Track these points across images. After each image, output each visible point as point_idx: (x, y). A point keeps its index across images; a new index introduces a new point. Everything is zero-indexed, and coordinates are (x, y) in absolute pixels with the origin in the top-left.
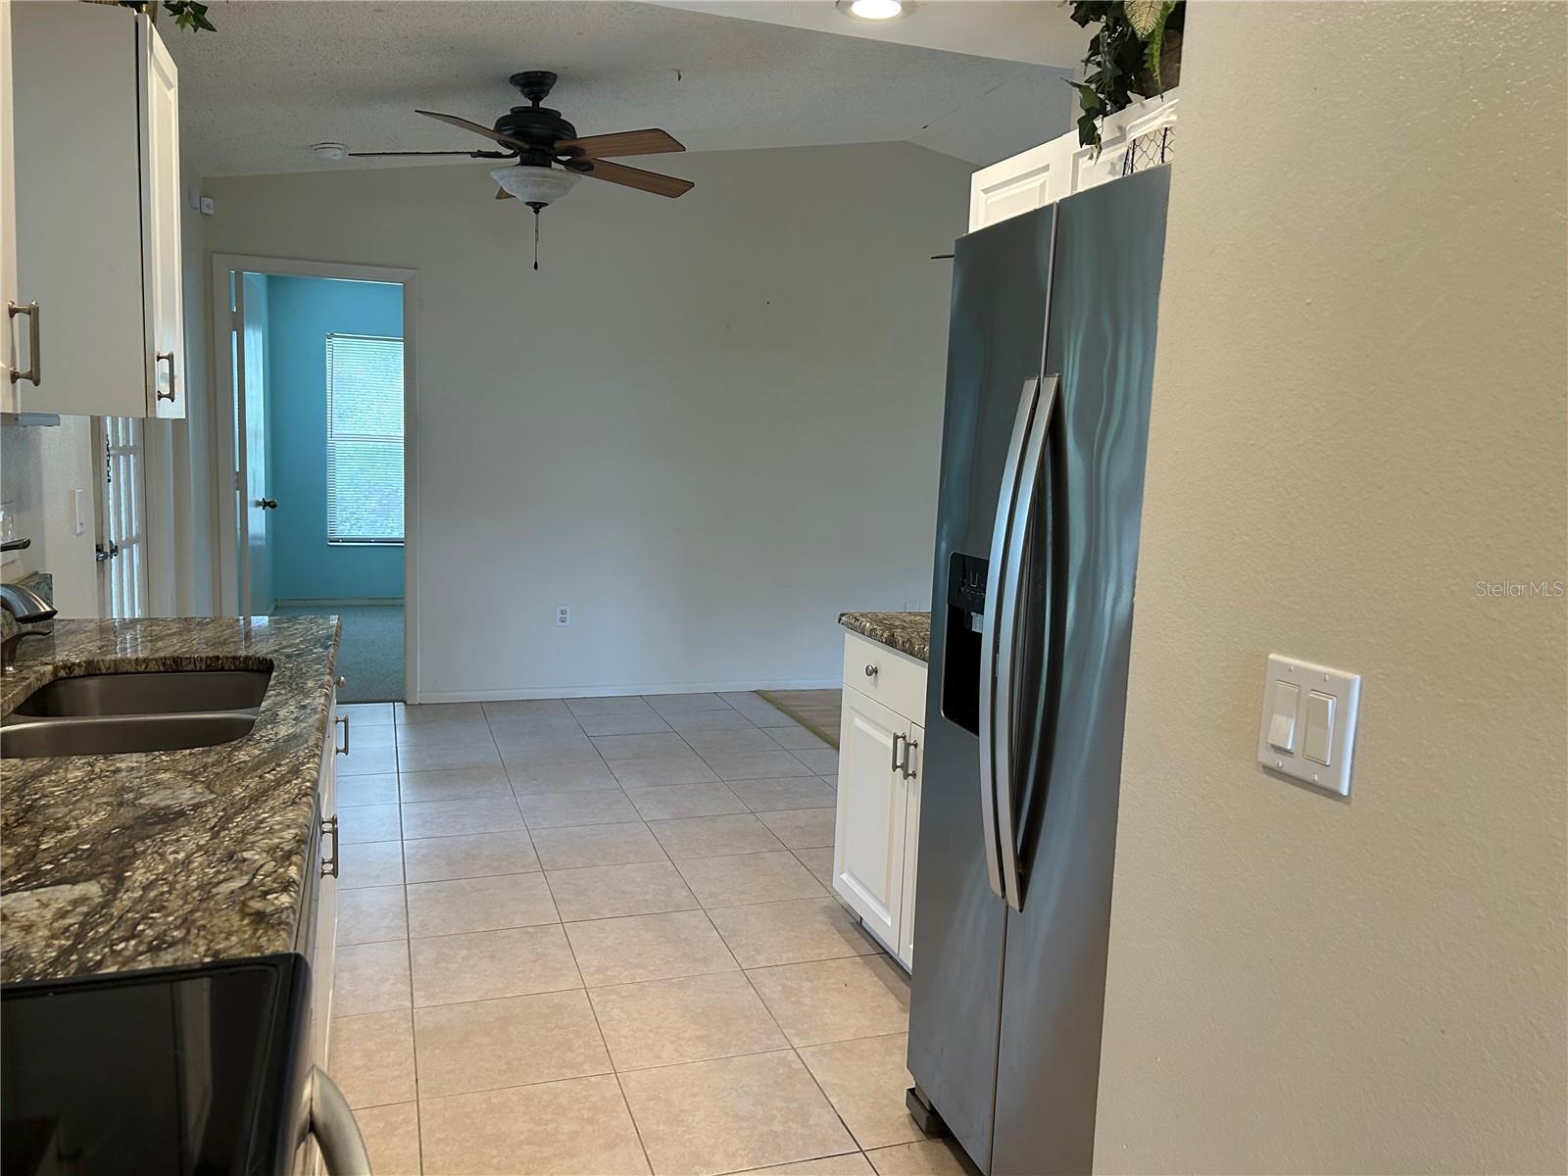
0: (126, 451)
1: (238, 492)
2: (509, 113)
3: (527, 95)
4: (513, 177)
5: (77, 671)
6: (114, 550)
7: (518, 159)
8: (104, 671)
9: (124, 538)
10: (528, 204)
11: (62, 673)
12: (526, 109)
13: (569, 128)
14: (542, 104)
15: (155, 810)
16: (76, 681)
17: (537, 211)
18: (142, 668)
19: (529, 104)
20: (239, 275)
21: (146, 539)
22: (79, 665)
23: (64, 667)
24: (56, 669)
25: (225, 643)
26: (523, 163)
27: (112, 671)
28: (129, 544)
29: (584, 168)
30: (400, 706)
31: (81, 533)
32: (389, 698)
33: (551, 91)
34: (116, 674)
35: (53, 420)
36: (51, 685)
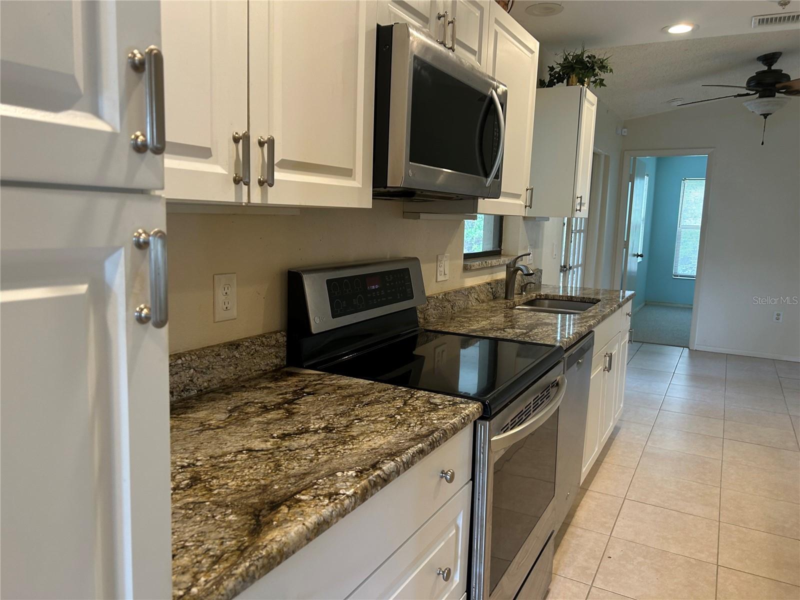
0: (580, 231)
1: (625, 249)
2: (755, 75)
3: (765, 64)
4: (755, 105)
5: (542, 297)
6: (570, 268)
7: (758, 95)
8: (550, 298)
9: (575, 264)
10: (761, 115)
11: (538, 297)
12: (764, 72)
13: (787, 77)
14: (773, 68)
15: (545, 322)
16: (542, 301)
17: (765, 118)
18: (561, 299)
19: (766, 68)
20: (635, 158)
21: (584, 265)
22: (543, 295)
23: (539, 295)
24: (536, 296)
25: (590, 294)
26: (760, 97)
27: (552, 298)
28: (577, 267)
29: (794, 93)
30: (686, 350)
31: (555, 258)
32: (682, 345)
33: (778, 61)
34: (554, 299)
35: (547, 219)
36: (535, 300)
